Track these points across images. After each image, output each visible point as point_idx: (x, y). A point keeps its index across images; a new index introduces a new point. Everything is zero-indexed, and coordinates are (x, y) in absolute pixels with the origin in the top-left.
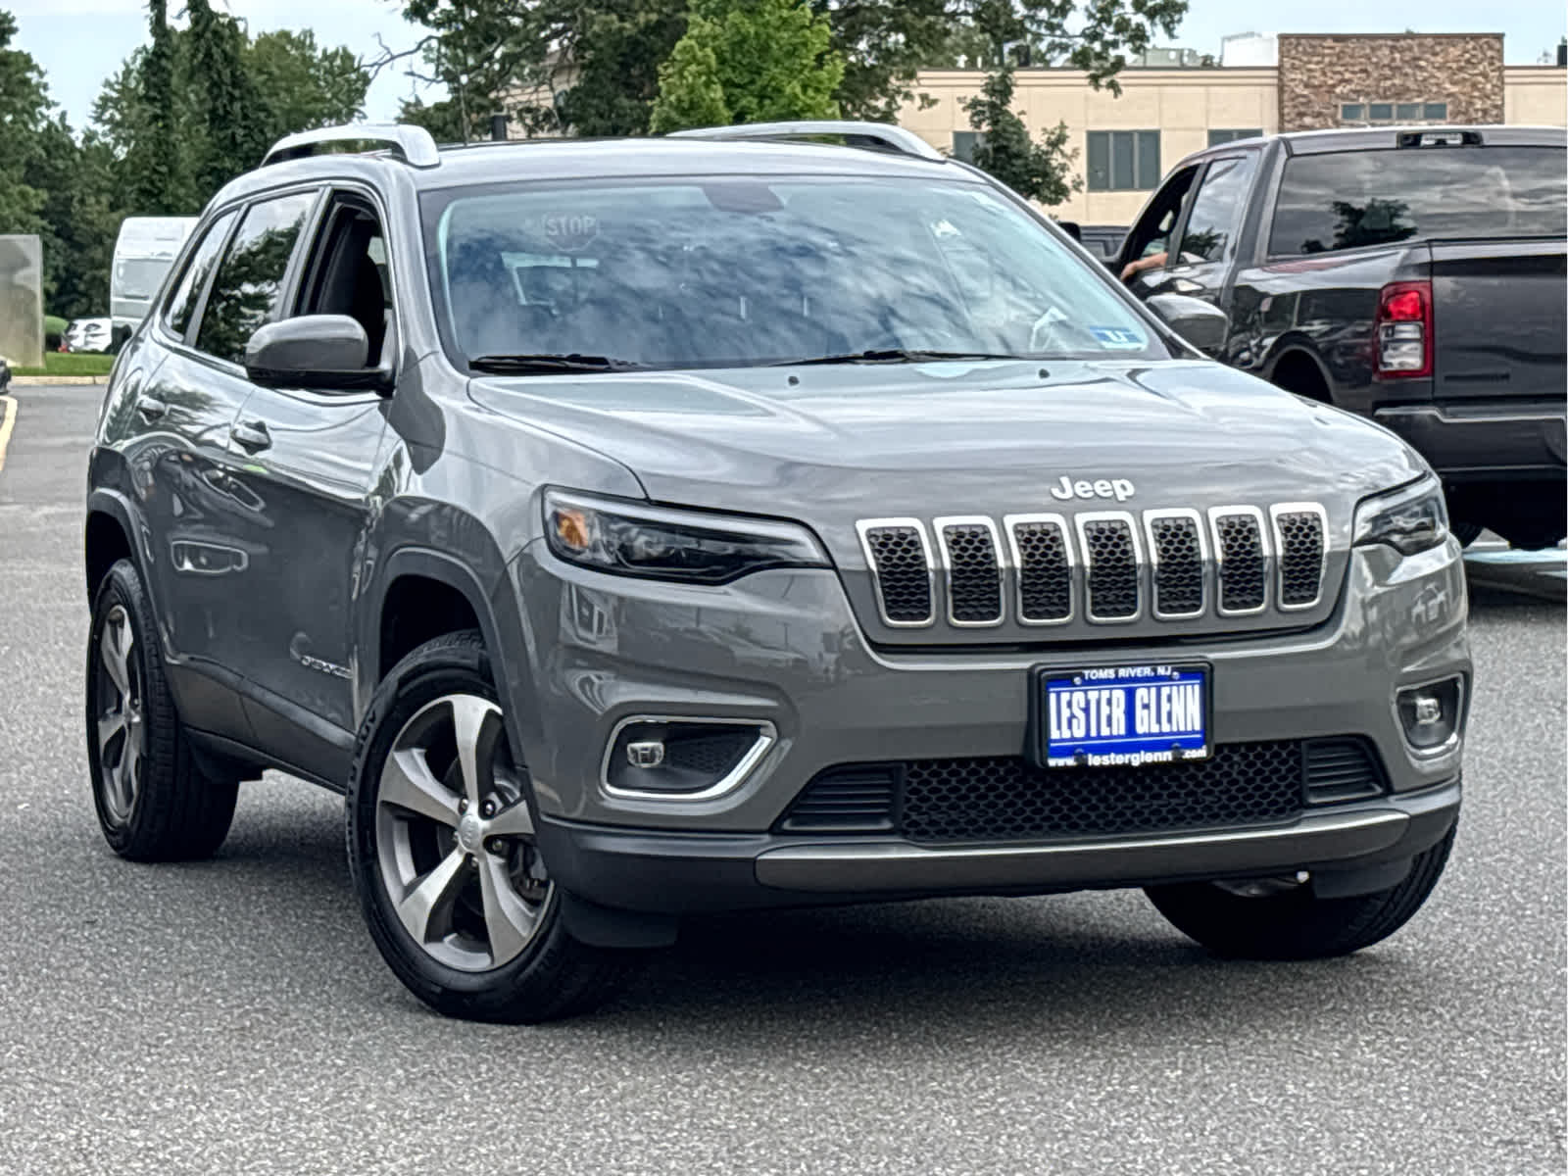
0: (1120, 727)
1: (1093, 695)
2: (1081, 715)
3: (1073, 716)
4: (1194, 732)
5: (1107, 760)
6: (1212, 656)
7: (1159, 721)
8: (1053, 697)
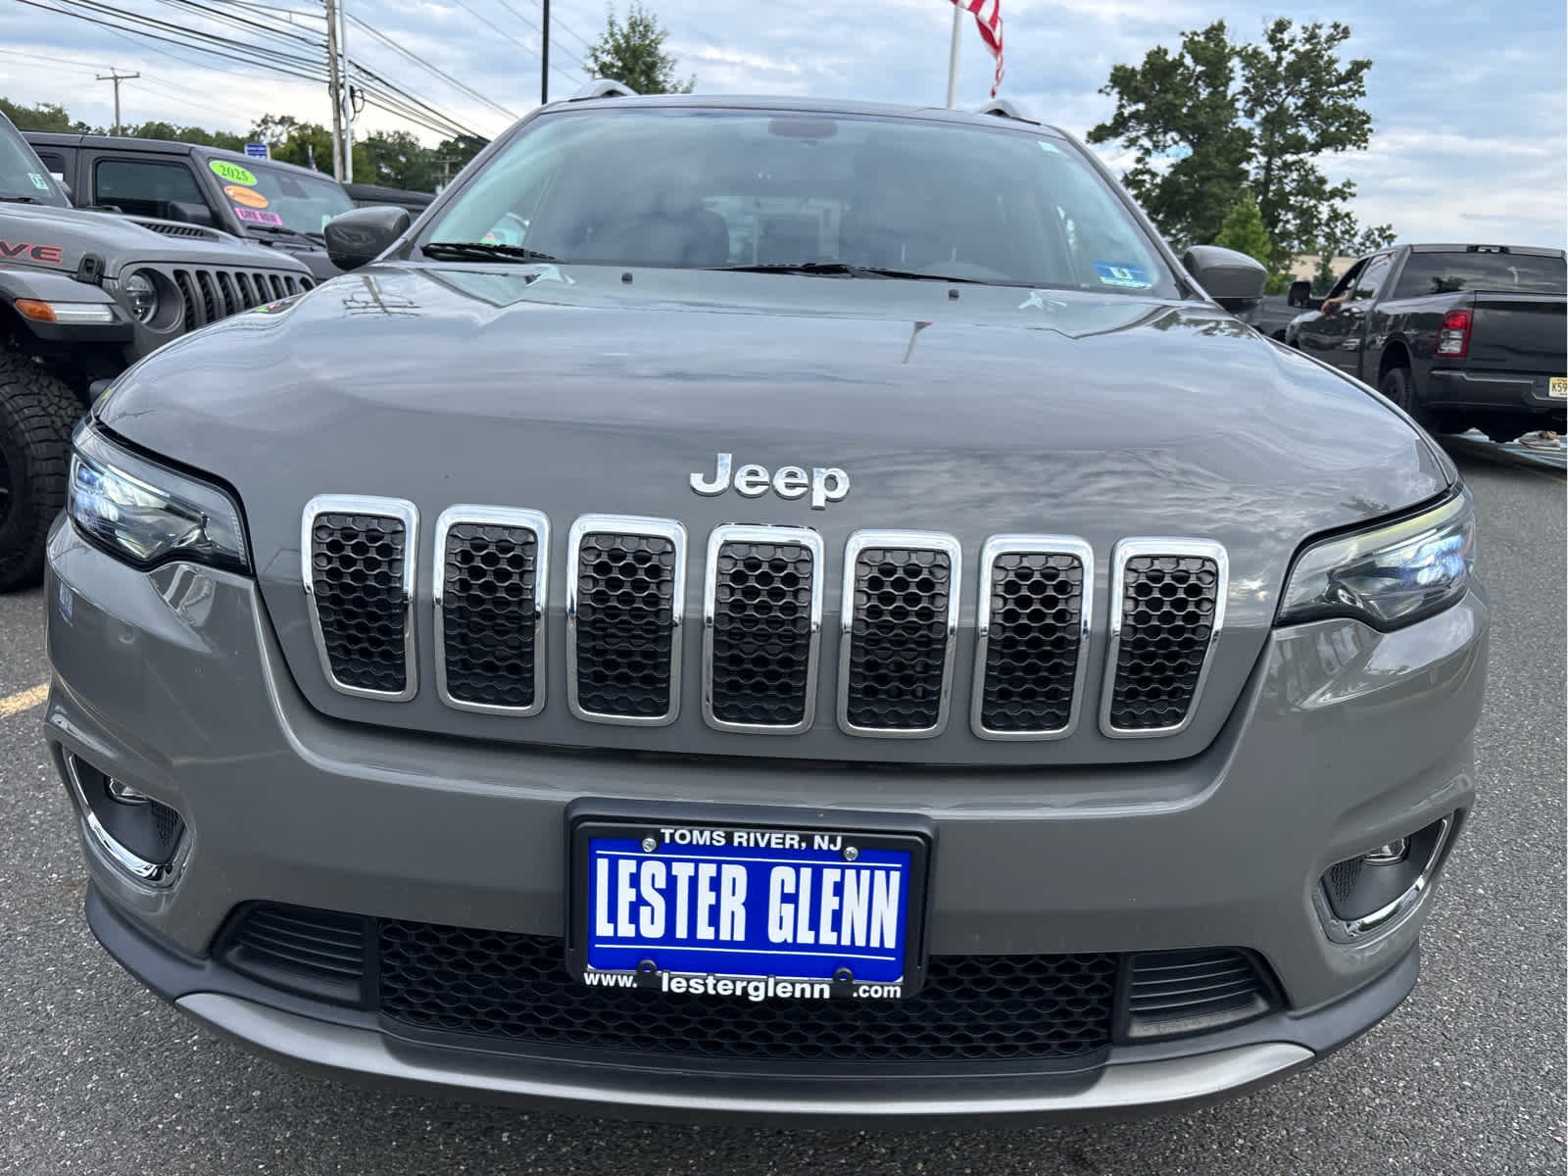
0: (734, 925)
1: (683, 871)
2: (659, 903)
3: (640, 902)
4: (882, 950)
5: (698, 984)
6: (938, 814)
7: (814, 925)
8: (602, 866)
